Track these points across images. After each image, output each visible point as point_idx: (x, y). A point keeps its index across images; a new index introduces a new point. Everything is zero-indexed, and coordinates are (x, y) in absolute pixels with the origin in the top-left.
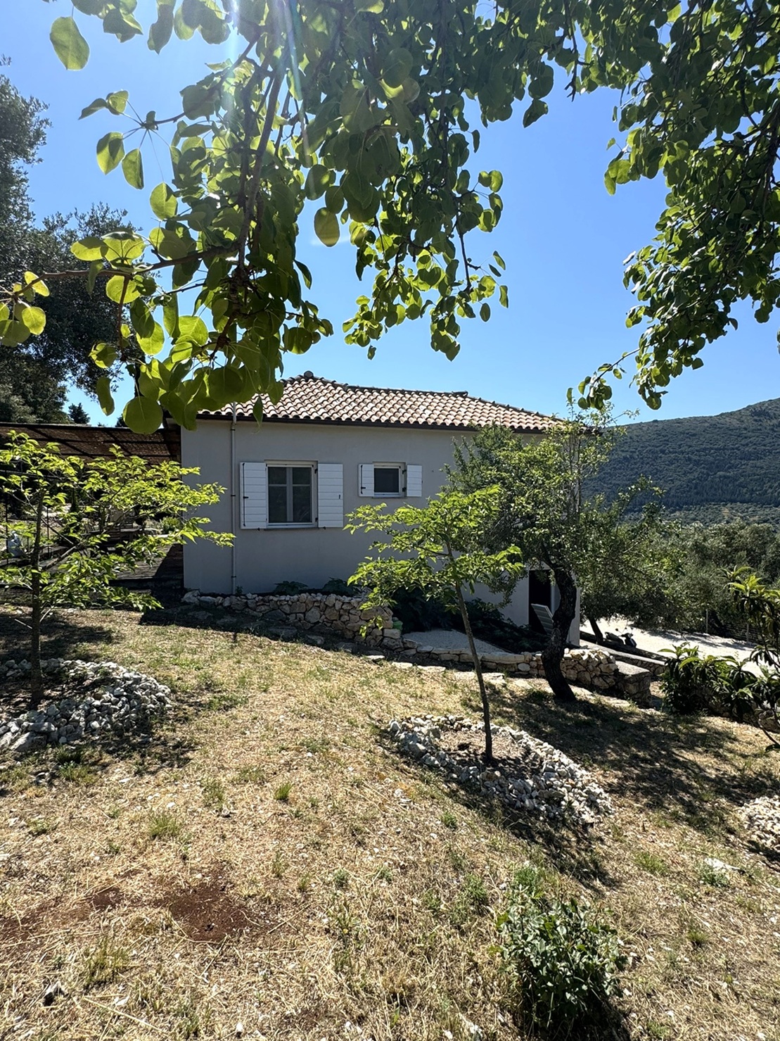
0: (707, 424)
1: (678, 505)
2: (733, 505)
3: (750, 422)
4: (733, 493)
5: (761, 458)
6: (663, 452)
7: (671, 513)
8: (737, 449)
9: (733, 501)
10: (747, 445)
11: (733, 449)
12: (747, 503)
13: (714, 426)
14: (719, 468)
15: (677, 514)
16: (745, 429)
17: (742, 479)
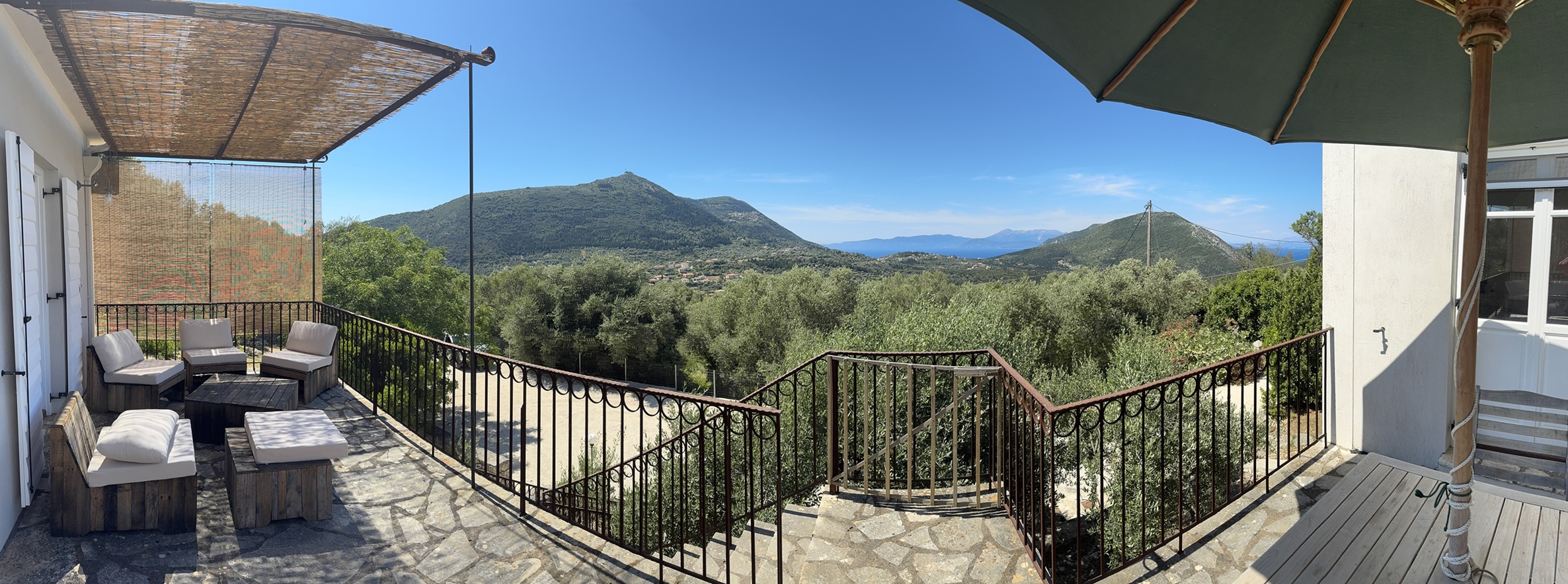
0: (568, 191)
2: (590, 249)
3: (597, 191)
4: (588, 240)
5: (607, 217)
8: (590, 210)
9: (587, 246)
10: (597, 207)
11: (587, 210)
12: (599, 247)
13: (573, 193)
14: (578, 223)
15: (548, 255)
16: (596, 196)
17: (594, 231)
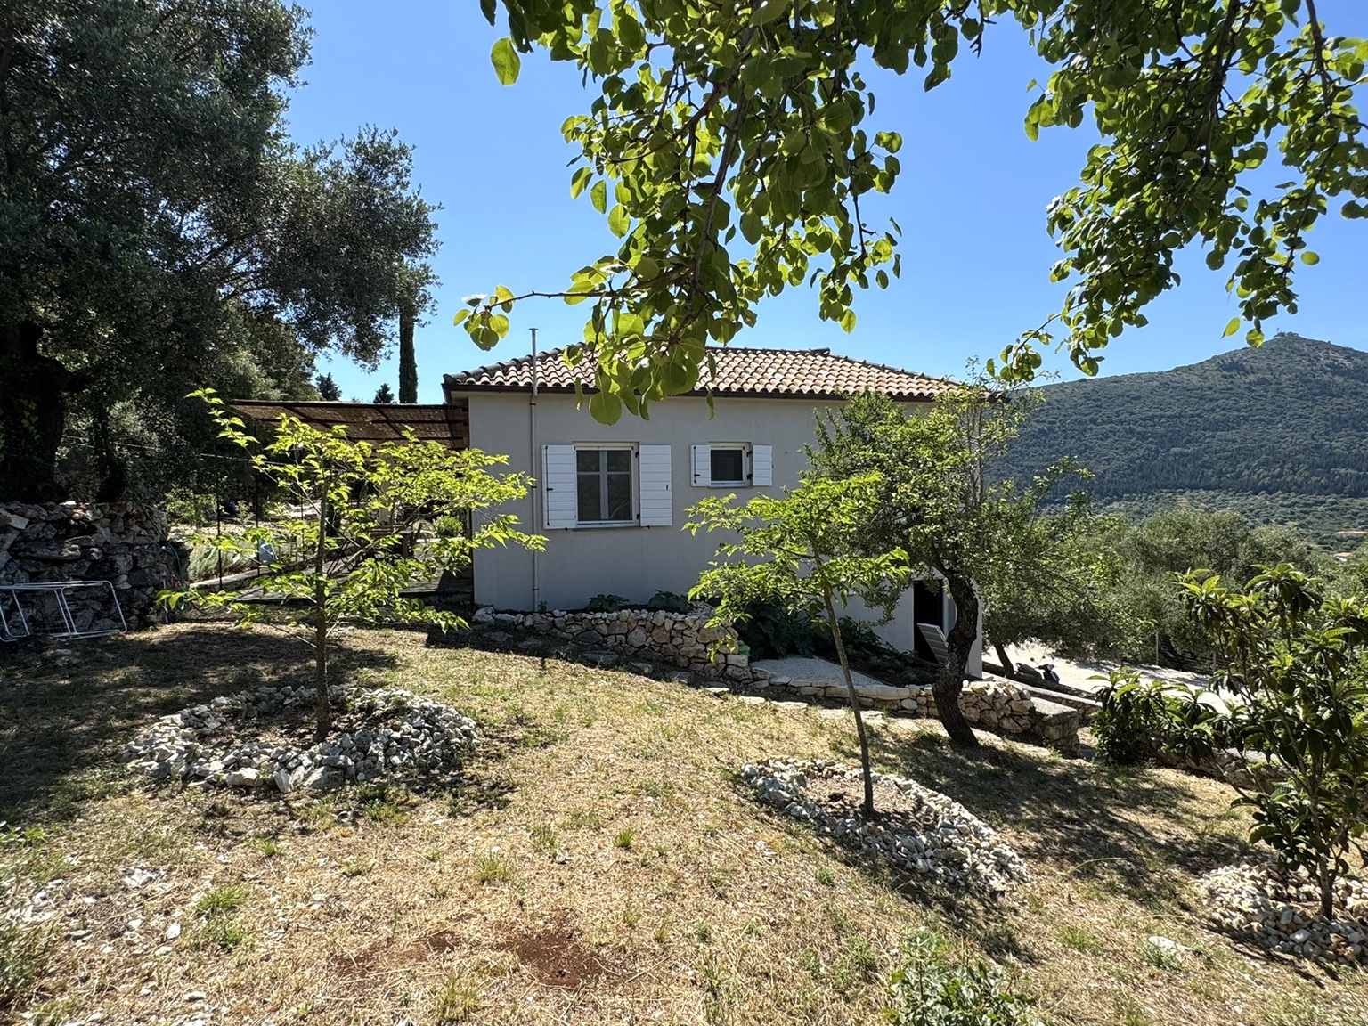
0: (1156, 383)
1: (1115, 493)
2: (1194, 493)
3: (1216, 379)
4: (1193, 476)
5: (1233, 428)
6: (1094, 422)
7: (1106, 504)
8: (1198, 416)
9: (1193, 488)
10: (1213, 410)
11: (1193, 416)
12: (1213, 489)
13: (1165, 385)
14: (1173, 442)
15: (1115, 505)
16: (1210, 388)
17: (1206, 457)
